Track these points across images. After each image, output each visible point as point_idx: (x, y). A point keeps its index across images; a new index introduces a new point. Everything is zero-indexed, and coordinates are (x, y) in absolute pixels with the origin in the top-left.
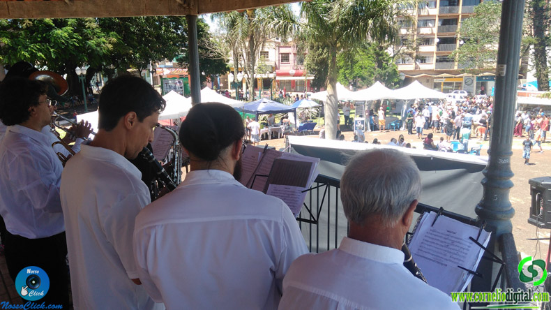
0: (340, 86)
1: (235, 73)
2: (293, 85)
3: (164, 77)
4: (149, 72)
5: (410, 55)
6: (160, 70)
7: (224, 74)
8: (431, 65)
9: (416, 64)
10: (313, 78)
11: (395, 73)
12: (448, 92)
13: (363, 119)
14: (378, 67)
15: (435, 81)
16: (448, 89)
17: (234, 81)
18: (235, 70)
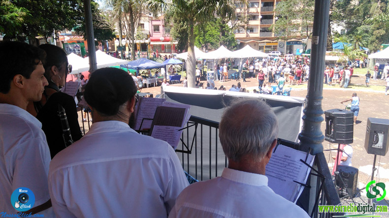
0: (196, 49)
1: (120, 39)
2: (163, 48)
3: (65, 43)
4: (54, 39)
5: (243, 27)
6: (62, 37)
7: (112, 40)
8: (257, 34)
9: (247, 33)
10: (177, 43)
11: (233, 40)
12: (268, 53)
13: (213, 72)
14: (222, 35)
15: (260, 45)
16: (268, 51)
17: (119, 46)
18: (120, 37)
